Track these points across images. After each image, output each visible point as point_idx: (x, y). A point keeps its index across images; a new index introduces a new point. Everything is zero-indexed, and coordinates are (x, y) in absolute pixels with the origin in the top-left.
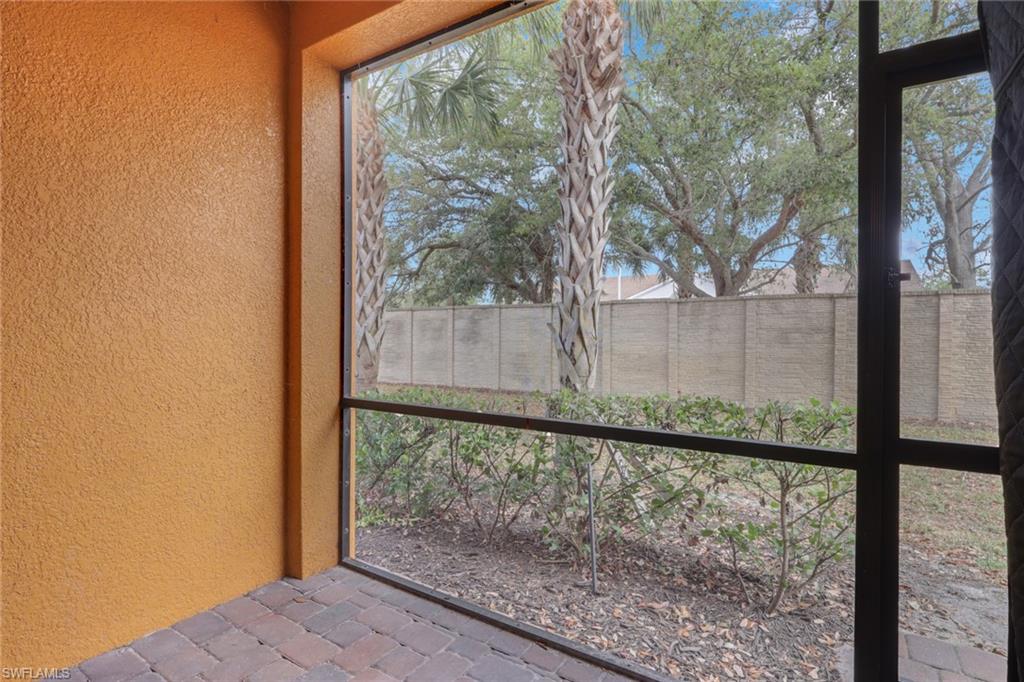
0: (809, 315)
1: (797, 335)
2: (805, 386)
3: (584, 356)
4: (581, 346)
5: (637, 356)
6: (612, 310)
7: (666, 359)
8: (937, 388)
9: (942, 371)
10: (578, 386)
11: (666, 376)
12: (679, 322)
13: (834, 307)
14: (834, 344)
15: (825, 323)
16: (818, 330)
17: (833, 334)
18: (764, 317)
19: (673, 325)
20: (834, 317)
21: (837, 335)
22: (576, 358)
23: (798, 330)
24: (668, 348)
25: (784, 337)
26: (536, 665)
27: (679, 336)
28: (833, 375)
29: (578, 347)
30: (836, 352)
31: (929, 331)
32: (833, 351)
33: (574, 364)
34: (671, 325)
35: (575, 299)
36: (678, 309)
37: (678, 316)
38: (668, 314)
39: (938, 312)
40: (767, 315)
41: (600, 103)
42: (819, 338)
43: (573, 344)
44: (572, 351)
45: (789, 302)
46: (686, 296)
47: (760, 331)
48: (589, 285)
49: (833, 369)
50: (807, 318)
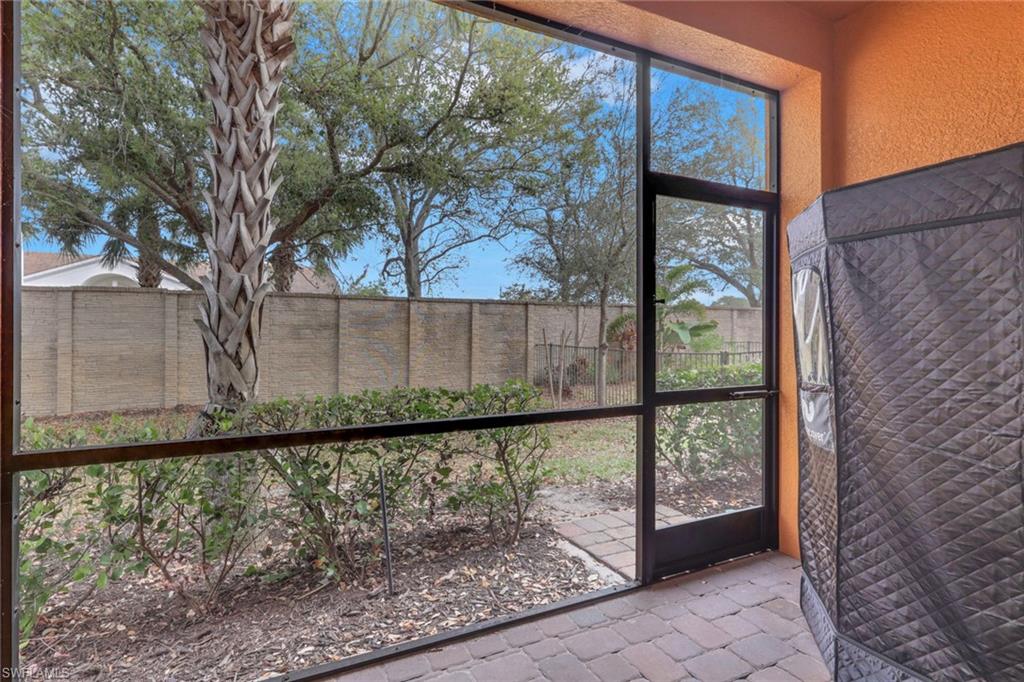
0: (319, 313)
1: (308, 331)
2: (315, 377)
3: (252, 359)
4: (248, 348)
5: (116, 359)
6: (74, 299)
7: (161, 360)
8: (408, 370)
9: (412, 358)
10: (245, 394)
11: (163, 380)
12: (178, 317)
13: (338, 307)
14: (338, 338)
15: (332, 320)
16: (325, 327)
17: (338, 330)
18: (277, 313)
19: (171, 322)
20: (338, 315)
21: (341, 331)
22: (243, 361)
23: (309, 327)
24: (164, 345)
25: (296, 333)
26: (454, 665)
27: (178, 332)
28: (337, 365)
29: (245, 349)
30: (341, 346)
31: (403, 328)
32: (337, 344)
33: (239, 369)
34: (168, 321)
35: (242, 291)
36: (178, 301)
37: (178, 310)
38: (164, 307)
39: (409, 313)
40: (280, 312)
41: (272, 70)
42: (326, 333)
43: (240, 344)
44: (237, 353)
45: (302, 300)
46: (151, 286)
47: (273, 327)
48: (257, 277)
49: (338, 361)
50: (316, 315)
